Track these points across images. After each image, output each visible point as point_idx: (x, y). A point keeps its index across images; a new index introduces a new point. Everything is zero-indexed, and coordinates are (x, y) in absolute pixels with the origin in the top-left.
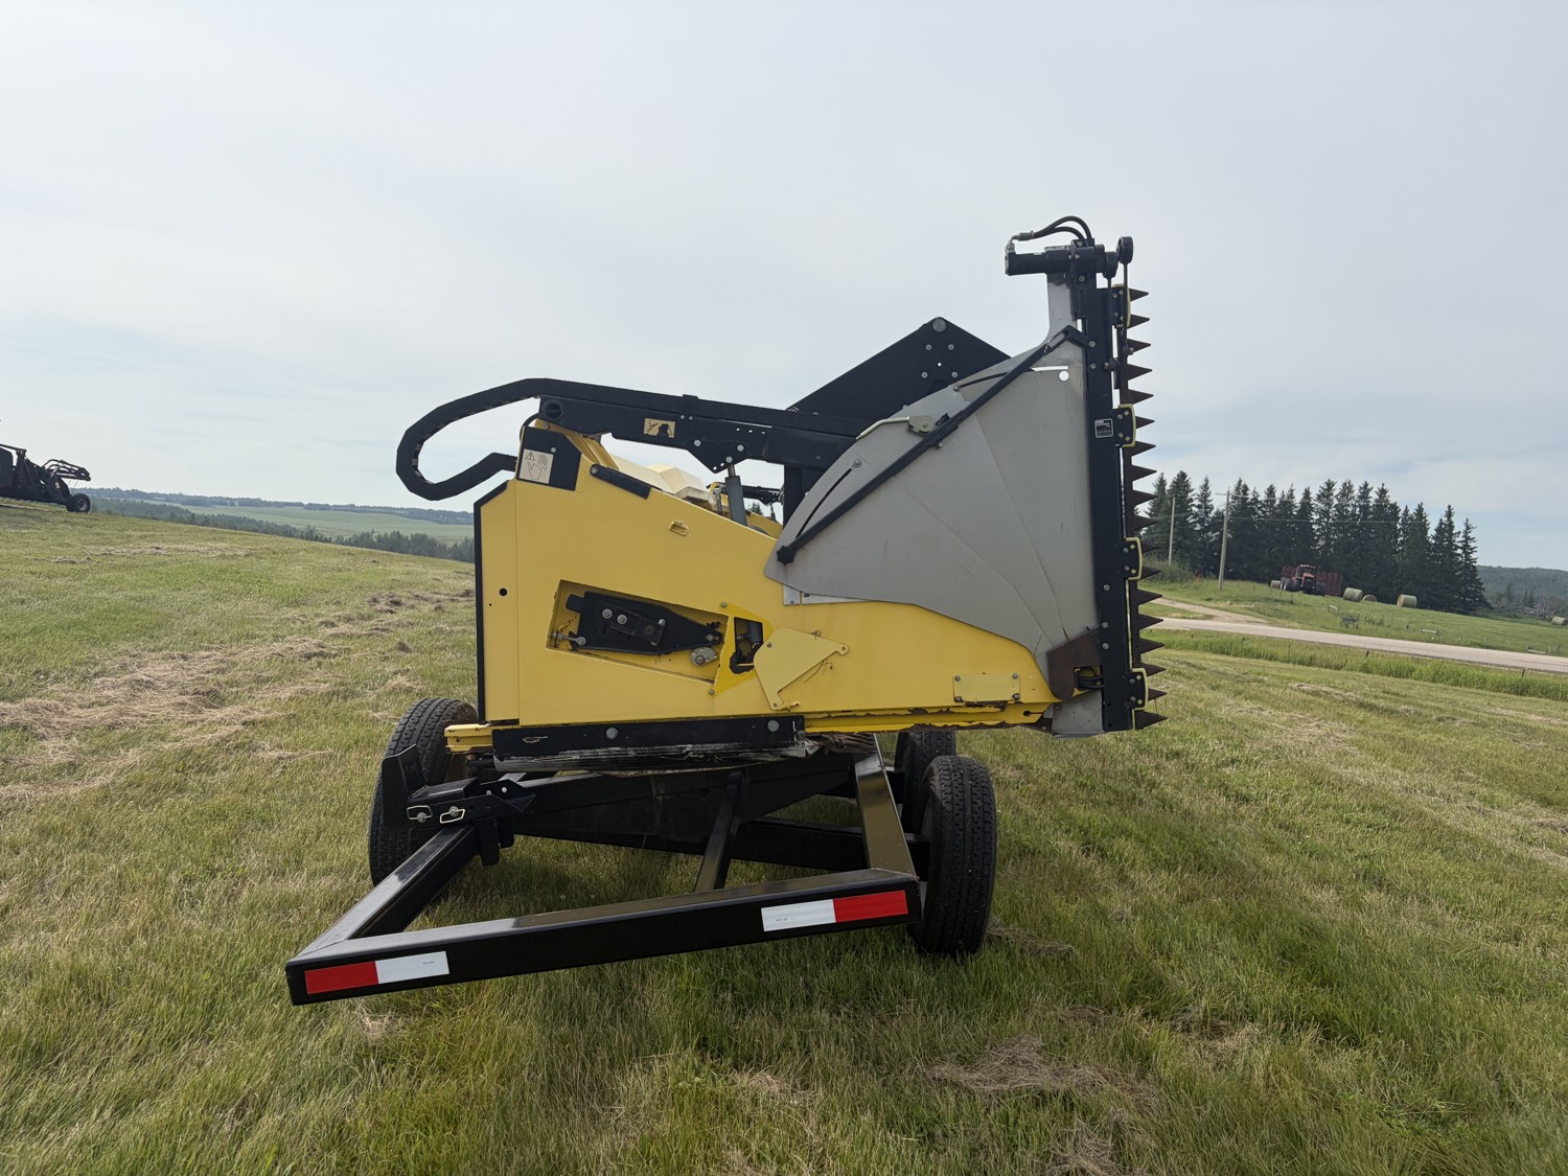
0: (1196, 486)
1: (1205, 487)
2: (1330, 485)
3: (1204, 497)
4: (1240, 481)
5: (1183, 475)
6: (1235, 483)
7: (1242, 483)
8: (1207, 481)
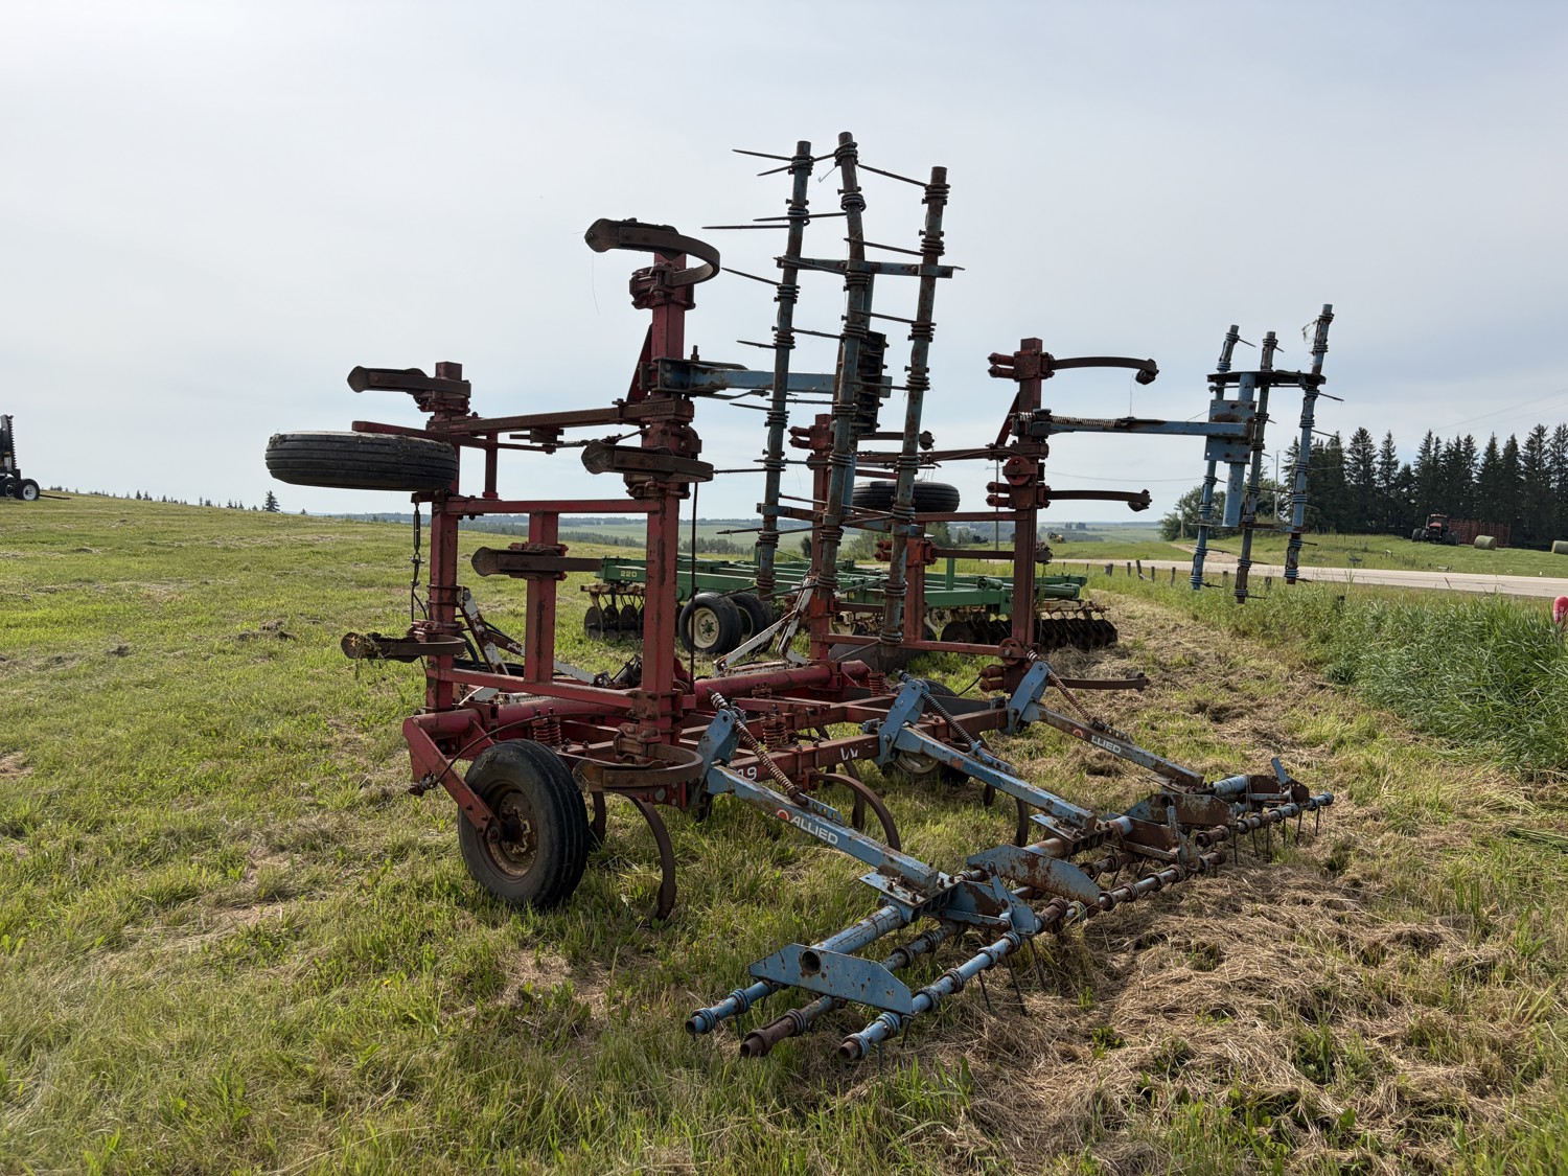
0: (1378, 444)
1: (1388, 442)
2: (1541, 431)
3: (1388, 453)
4: (1430, 435)
5: (1363, 434)
6: (1425, 436)
7: (1434, 436)
8: (1390, 436)
